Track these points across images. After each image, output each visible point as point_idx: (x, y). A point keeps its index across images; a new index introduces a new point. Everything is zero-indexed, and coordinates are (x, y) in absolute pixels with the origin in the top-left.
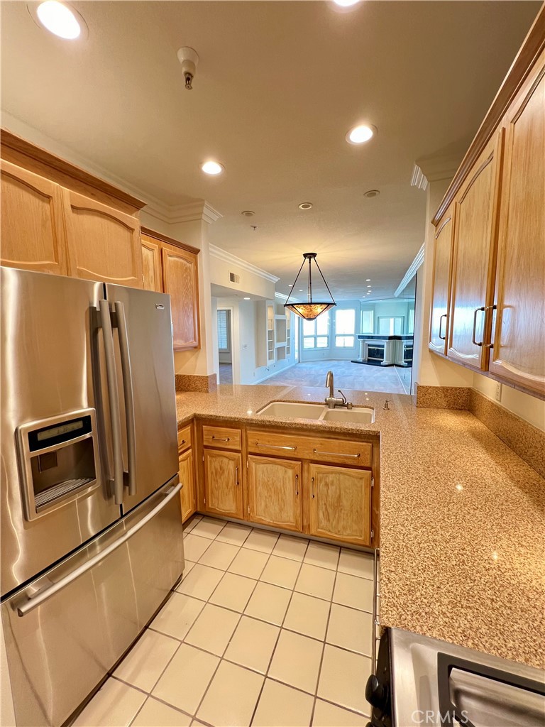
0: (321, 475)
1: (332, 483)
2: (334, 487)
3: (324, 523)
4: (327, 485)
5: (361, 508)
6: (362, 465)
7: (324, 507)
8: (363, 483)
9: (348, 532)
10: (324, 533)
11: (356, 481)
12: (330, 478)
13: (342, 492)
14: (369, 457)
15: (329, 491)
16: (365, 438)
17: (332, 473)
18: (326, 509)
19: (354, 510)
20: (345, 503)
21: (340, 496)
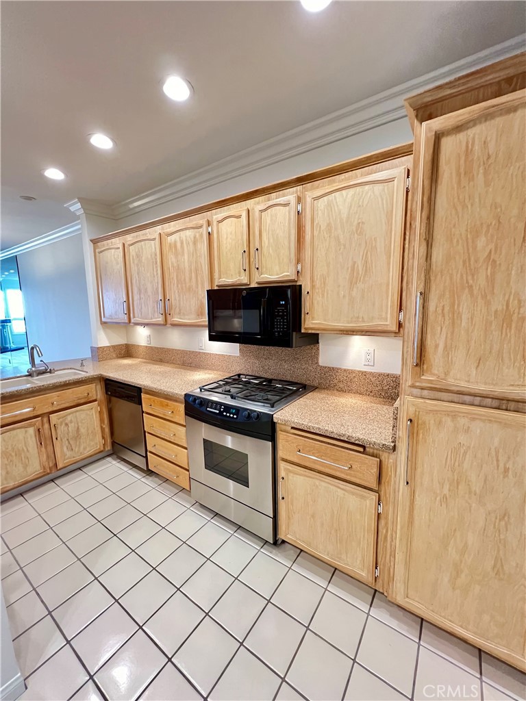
0: (61, 420)
1: (71, 422)
2: (73, 424)
3: (68, 454)
4: (67, 425)
5: (94, 429)
6: (91, 399)
7: (67, 442)
8: (93, 411)
9: (88, 449)
10: (70, 461)
11: (88, 412)
12: (69, 418)
13: (80, 424)
14: (95, 392)
15: (70, 429)
16: (89, 381)
17: (70, 414)
18: (69, 443)
19: (90, 432)
20: (83, 430)
21: (78, 428)
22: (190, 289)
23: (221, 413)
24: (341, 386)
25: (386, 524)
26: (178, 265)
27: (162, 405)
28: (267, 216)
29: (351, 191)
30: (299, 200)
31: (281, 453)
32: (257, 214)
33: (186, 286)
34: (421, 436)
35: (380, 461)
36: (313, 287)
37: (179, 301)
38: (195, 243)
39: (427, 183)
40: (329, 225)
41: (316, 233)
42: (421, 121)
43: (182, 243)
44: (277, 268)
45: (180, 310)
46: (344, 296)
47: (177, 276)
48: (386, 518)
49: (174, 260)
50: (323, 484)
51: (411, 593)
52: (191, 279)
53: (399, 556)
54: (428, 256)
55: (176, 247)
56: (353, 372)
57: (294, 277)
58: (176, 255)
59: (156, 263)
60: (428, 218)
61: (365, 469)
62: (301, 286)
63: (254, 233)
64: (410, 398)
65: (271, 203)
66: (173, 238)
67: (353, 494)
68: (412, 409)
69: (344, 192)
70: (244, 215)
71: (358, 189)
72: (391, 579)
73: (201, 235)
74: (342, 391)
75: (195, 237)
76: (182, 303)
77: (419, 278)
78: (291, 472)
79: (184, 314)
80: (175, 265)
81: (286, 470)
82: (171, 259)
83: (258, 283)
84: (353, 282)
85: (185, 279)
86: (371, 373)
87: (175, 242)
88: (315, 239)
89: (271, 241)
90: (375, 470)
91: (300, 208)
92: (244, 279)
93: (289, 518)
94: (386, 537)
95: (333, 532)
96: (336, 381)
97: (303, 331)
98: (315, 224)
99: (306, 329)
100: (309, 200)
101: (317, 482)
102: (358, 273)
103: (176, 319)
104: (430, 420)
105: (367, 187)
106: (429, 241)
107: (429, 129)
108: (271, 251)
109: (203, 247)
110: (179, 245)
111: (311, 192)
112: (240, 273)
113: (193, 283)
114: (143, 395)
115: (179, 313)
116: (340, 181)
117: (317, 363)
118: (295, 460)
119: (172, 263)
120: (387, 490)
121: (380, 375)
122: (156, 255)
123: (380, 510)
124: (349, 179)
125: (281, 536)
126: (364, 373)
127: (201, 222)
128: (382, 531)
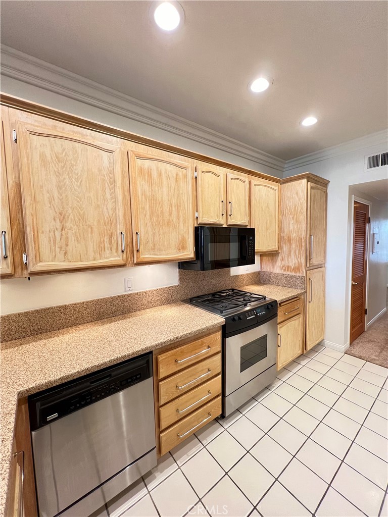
22: (169, 223)
26: (153, 196)
27: (194, 349)
33: (163, 220)
37: (154, 234)
41: (255, 202)
43: (160, 174)
44: (239, 216)
45: (154, 245)
46: (265, 236)
47: (151, 207)
49: (146, 187)
52: (170, 213)
53: (308, 331)
55: (150, 175)
57: (247, 224)
58: (151, 184)
62: (255, 229)
64: (309, 271)
66: (145, 163)
67: (297, 319)
70: (222, 176)
75: (177, 175)
76: (157, 238)
77: (310, 230)
79: (160, 250)
80: (148, 194)
83: (230, 225)
84: (267, 229)
85: (162, 212)
87: (150, 169)
88: (255, 205)
92: (221, 221)
102: (268, 226)
103: (147, 257)
105: (269, 189)
109: (189, 187)
110: (154, 174)
113: (174, 218)
114: (161, 357)
118: (283, 319)
119: (144, 194)
125: (277, 370)
127: (186, 164)
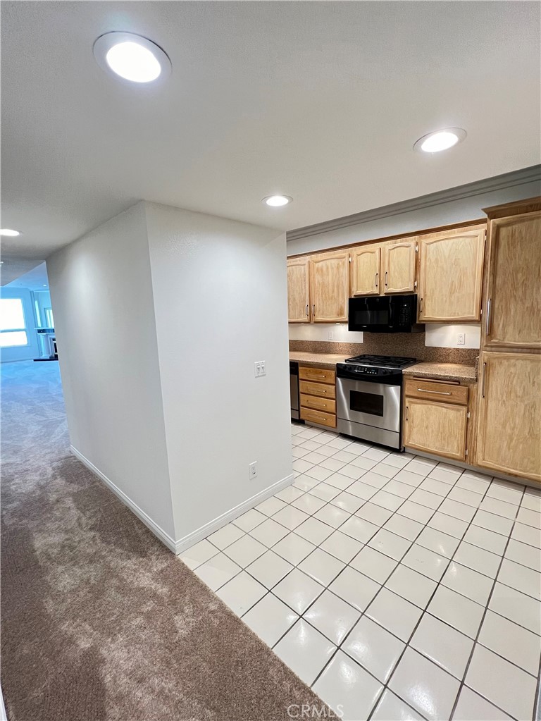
22: (333, 298)
23: (365, 372)
24: (441, 359)
25: (472, 424)
26: (323, 282)
27: (316, 373)
28: (394, 253)
29: (452, 241)
30: (417, 244)
31: (406, 392)
32: (387, 251)
33: (329, 296)
34: (491, 371)
35: (469, 389)
36: (425, 295)
37: (323, 305)
38: (338, 268)
39: (493, 247)
40: (437, 259)
41: (428, 264)
42: (491, 219)
43: (327, 268)
44: (400, 284)
45: (323, 312)
46: (446, 301)
47: (322, 289)
48: (472, 421)
49: (320, 278)
50: (434, 407)
51: (486, 457)
52: (333, 292)
53: (479, 438)
54: (494, 282)
55: (322, 270)
56: (450, 349)
57: (412, 290)
58: (322, 276)
59: (305, 281)
60: (494, 264)
61: (460, 393)
62: (416, 295)
63: (384, 263)
64: (485, 352)
65: (397, 245)
66: (320, 264)
67: (453, 409)
68: (486, 358)
69: (447, 241)
70: (378, 252)
71: (455, 240)
72: (475, 453)
73: (343, 263)
74: (442, 362)
75: (338, 264)
76: (325, 308)
77: (489, 292)
78: (412, 403)
79: (327, 315)
80: (321, 282)
81: (409, 402)
82: (318, 278)
83: (385, 294)
84: (452, 292)
85: (328, 292)
86: (462, 349)
87: (322, 267)
88: (428, 267)
89: (397, 268)
90: (465, 394)
91: (417, 249)
92: (376, 291)
93: (410, 431)
94: (472, 431)
95: (440, 434)
96: (437, 356)
97: (417, 322)
98: (428, 258)
99: (420, 321)
100: (423, 245)
101: (430, 406)
102: (455, 287)
103: (319, 318)
104: (495, 362)
105: (461, 239)
106: (494, 274)
107: (494, 223)
108: (396, 274)
109: (345, 271)
110: (325, 269)
111: (425, 240)
112: (372, 287)
113: (335, 294)
114: (300, 368)
115: (323, 314)
116: (444, 235)
117: (424, 344)
118: (416, 395)
119: (318, 282)
120: (473, 404)
121: (469, 350)
122: (305, 275)
123: (469, 416)
124: (449, 234)
125: (405, 444)
126: (458, 350)
127: (344, 254)
128: (470, 428)
